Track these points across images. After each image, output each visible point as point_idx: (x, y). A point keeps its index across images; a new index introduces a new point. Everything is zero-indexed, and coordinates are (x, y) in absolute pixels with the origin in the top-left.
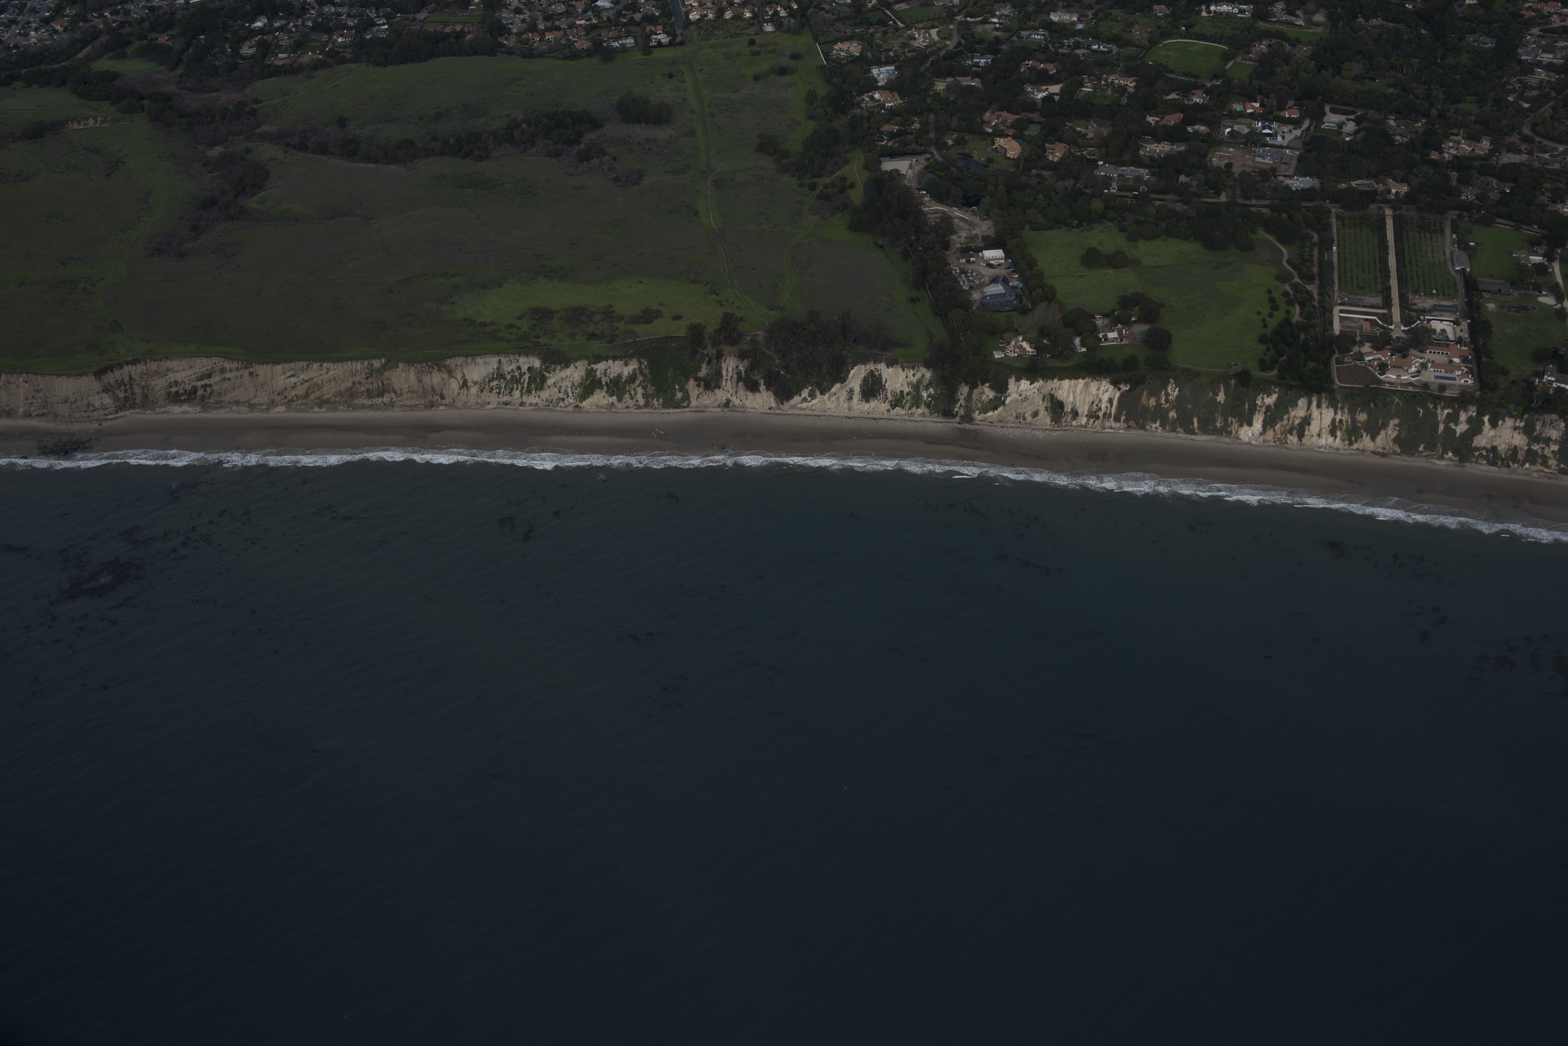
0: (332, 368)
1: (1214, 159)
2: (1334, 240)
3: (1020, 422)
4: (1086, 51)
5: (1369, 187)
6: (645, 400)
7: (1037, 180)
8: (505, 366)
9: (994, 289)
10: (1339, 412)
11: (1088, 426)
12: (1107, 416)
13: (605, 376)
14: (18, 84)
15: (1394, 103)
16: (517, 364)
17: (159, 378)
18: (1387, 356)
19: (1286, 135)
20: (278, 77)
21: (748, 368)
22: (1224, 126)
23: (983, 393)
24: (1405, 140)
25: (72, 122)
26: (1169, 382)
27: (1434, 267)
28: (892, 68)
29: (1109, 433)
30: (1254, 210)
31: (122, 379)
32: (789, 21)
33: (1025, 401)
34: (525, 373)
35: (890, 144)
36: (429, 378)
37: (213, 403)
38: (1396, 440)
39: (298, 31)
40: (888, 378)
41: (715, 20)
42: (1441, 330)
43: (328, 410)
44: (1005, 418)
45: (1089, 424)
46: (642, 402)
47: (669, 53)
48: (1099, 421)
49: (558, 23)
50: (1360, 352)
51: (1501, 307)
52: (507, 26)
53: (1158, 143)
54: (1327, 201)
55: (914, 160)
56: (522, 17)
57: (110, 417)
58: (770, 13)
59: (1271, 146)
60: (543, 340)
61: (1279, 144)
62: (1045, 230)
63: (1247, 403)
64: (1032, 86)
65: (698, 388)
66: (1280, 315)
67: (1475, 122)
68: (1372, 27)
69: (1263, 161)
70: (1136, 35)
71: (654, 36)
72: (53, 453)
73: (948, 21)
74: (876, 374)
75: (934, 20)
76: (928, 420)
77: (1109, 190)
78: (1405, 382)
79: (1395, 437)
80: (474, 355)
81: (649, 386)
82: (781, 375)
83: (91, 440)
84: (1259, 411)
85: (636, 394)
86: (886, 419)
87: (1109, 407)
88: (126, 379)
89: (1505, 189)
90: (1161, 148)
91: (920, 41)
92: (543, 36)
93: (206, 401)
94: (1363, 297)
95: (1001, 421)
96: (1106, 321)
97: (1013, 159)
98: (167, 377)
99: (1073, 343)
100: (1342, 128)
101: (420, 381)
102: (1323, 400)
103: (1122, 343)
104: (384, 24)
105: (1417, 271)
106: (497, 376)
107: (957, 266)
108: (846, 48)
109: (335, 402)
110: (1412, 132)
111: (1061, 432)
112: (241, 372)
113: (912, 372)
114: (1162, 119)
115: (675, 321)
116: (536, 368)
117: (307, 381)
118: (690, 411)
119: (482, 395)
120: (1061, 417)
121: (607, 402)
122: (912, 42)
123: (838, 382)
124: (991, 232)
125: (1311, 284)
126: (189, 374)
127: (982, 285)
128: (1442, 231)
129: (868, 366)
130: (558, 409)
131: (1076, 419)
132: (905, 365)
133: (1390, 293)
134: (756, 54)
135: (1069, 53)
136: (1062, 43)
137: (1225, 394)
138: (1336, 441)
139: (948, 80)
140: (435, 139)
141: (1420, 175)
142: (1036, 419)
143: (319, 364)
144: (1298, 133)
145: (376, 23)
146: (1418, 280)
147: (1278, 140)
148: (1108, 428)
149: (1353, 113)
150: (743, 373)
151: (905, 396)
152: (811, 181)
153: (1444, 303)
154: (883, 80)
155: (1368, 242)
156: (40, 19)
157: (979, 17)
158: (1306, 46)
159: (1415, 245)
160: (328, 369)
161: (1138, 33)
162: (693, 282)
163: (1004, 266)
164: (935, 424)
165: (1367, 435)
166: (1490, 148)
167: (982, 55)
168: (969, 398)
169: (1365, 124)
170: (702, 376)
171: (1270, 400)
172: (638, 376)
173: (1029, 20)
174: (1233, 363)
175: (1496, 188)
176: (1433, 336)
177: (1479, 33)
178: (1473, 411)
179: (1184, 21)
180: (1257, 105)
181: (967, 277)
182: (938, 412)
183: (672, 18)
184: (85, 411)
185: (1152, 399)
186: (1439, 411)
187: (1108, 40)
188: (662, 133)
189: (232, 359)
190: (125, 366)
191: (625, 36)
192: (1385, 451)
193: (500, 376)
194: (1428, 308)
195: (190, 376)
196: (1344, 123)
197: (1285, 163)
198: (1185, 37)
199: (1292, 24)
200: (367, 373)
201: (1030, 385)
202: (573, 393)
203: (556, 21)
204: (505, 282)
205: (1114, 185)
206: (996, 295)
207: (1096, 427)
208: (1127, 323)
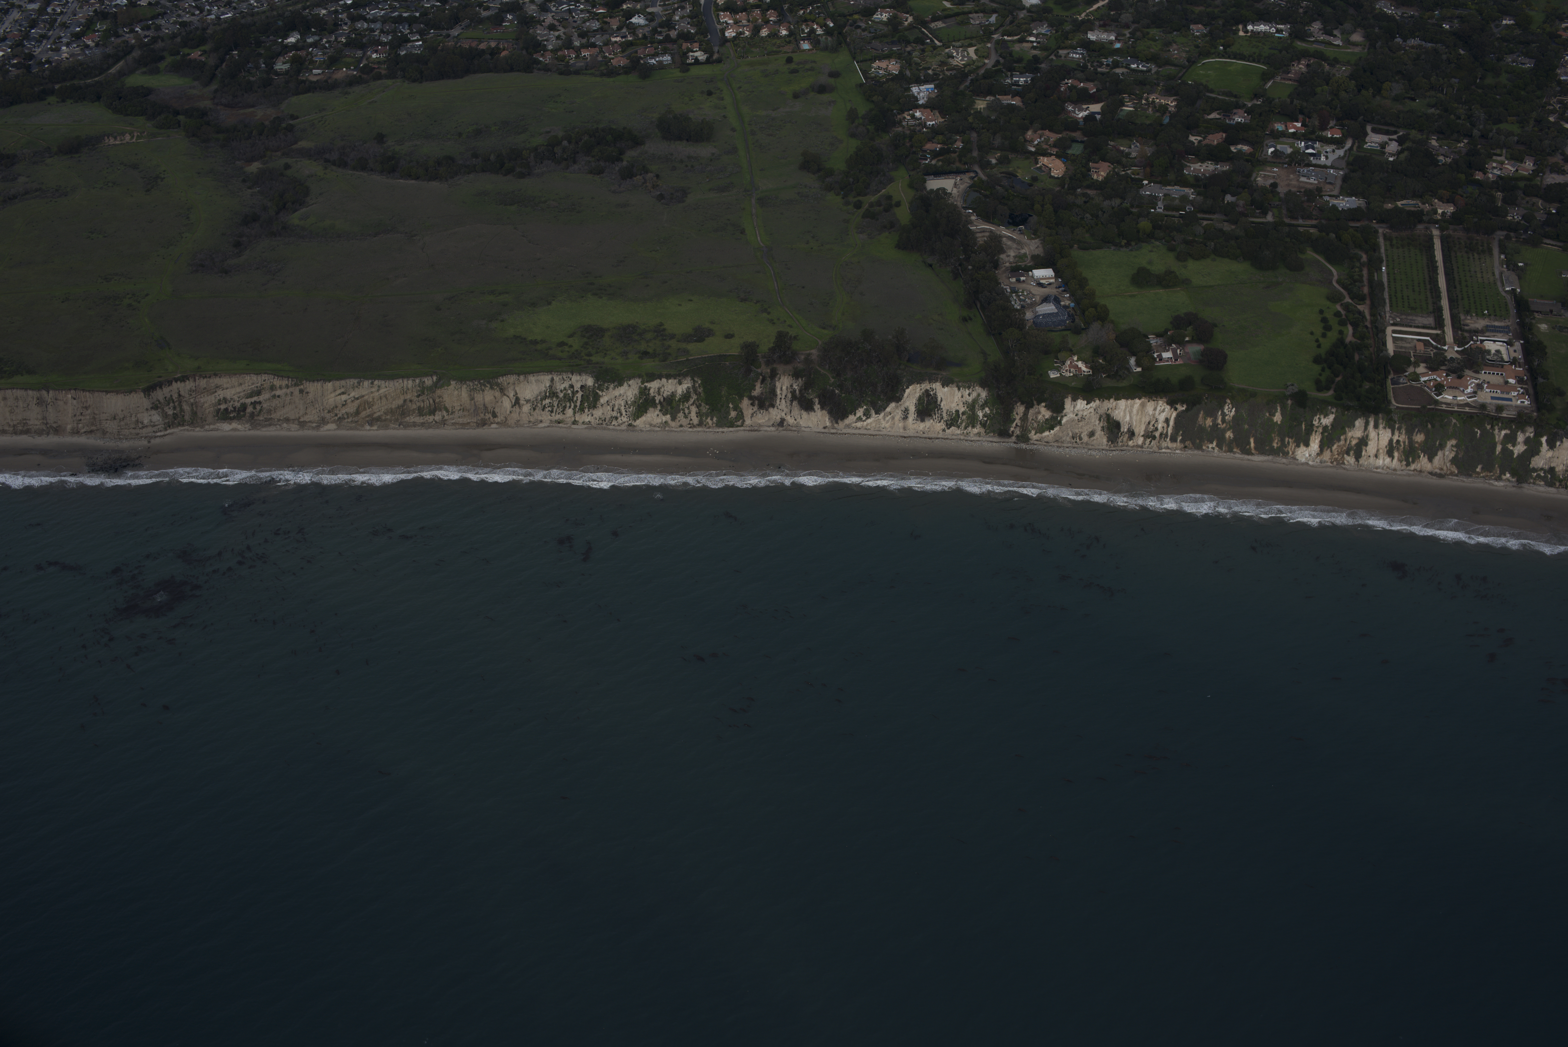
0: (383, 386)
1: (1259, 179)
2: (1383, 261)
3: (1076, 442)
4: (1125, 70)
5: (1415, 207)
6: (699, 418)
7: (1084, 199)
8: (558, 384)
9: (1046, 308)
10: (1397, 433)
11: (1144, 446)
12: (1163, 436)
13: (659, 394)
14: (52, 99)
15: (1436, 124)
16: (570, 383)
17: (208, 396)
18: (1443, 376)
19: (1329, 155)
20: (313, 92)
21: (802, 386)
22: (1267, 145)
23: (1039, 413)
24: (1449, 160)
25: (108, 138)
26: (1226, 403)
27: (1484, 288)
28: (932, 86)
29: (1165, 453)
30: (1301, 230)
31: (171, 396)
32: (826, 39)
33: (1081, 421)
34: (577, 391)
35: (933, 162)
36: (481, 396)
37: (263, 420)
38: (1454, 461)
39: (332, 47)
40: (943, 397)
41: (751, 37)
42: (1496, 351)
43: (379, 428)
44: (1061, 438)
45: (1145, 444)
46: (696, 421)
47: (707, 70)
48: (1155, 441)
49: (593, 40)
50: (1415, 373)
51: (1553, 328)
52: (543, 42)
53: (1202, 163)
54: (1374, 221)
55: (958, 178)
56: (557, 33)
57: (159, 434)
58: (806, 31)
59: (1315, 166)
60: (594, 359)
61: (1323, 164)
62: (1093, 249)
63: (1304, 423)
64: (1073, 105)
65: (752, 407)
66: (1333, 336)
67: (1518, 142)
68: (1409, 47)
69: (1308, 181)
70: (1174, 54)
71: (691, 54)
72: (103, 471)
73: (985, 40)
74: (932, 393)
75: (971, 38)
76: (984, 439)
77: (1155, 209)
78: (1462, 403)
79: (1453, 458)
80: (526, 373)
81: (703, 404)
82: (836, 394)
83: (140, 457)
84: (1316, 431)
85: (690, 413)
86: (942, 438)
87: (1165, 427)
88: (175, 396)
89: (1551, 209)
90: (1206, 168)
91: (958, 59)
92: (579, 52)
93: (256, 418)
94: (1414, 318)
95: (1057, 441)
96: (1160, 341)
97: (1058, 178)
98: (216, 394)
99: (1128, 363)
100: (1385, 148)
101: (472, 399)
102: (1381, 421)
103: (1177, 363)
104: (418, 40)
105: (1467, 292)
106: (549, 394)
107: (1007, 286)
108: (885, 67)
109: (385, 420)
110: (1455, 152)
111: (1117, 452)
112: (291, 389)
113: (967, 392)
114: (1204, 138)
115: (728, 340)
116: (589, 386)
117: (357, 399)
118: (744, 430)
119: (535, 413)
120: (1117, 437)
121: (660, 421)
122: (950, 60)
123: (894, 401)
124: (1040, 251)
125: (1363, 304)
126: (238, 391)
127: (1033, 305)
128: (1490, 251)
129: (923, 386)
130: (611, 427)
131: (1133, 440)
132: (960, 384)
133: (1442, 313)
134: (794, 71)
135: (1108, 72)
136: (1101, 62)
137: (1282, 414)
138: (1394, 462)
139: (988, 98)
140: (475, 156)
141: (1465, 195)
142: (1092, 439)
143: (370, 381)
144: (1341, 152)
145: (410, 39)
146: (1469, 300)
147: (1322, 159)
148: (1165, 448)
149: (1395, 133)
150: (797, 392)
151: (961, 416)
152: (856, 199)
153: (1496, 324)
154: (923, 98)
155: (1417, 262)
156: (71, 34)
157: (1016, 35)
158: (1345, 65)
159: (1464, 265)
160: (379, 387)
161: (1176, 53)
162: (743, 300)
163: (1055, 286)
164: (991, 444)
165: (1424, 456)
166: (1534, 168)
167: (1022, 74)
168: (1024, 418)
169: (1408, 144)
170: (756, 395)
171: (1327, 421)
172: (692, 395)
173: (1067, 38)
174: (1289, 383)
175: (1543, 209)
176: (1488, 357)
177: (1517, 54)
178: (1530, 432)
179: (1222, 41)
180: (1299, 125)
181: (1018, 296)
182: (994, 432)
183: (708, 36)
184: (133, 428)
185: (1209, 419)
186: (1496, 431)
187: (1147, 59)
188: (704, 151)
189: (282, 376)
190: (174, 383)
191: (661, 54)
192: (1442, 472)
193: (553, 394)
194: (1480, 329)
195: (239, 393)
196: (1386, 143)
197: (1330, 183)
198: (1223, 57)
199: (1330, 44)
200: (419, 391)
201: (1087, 404)
202: (626, 411)
203: (591, 38)
204: (554, 300)
205: (1160, 204)
206: (1049, 314)
207: (1152, 447)
208: (1181, 343)
